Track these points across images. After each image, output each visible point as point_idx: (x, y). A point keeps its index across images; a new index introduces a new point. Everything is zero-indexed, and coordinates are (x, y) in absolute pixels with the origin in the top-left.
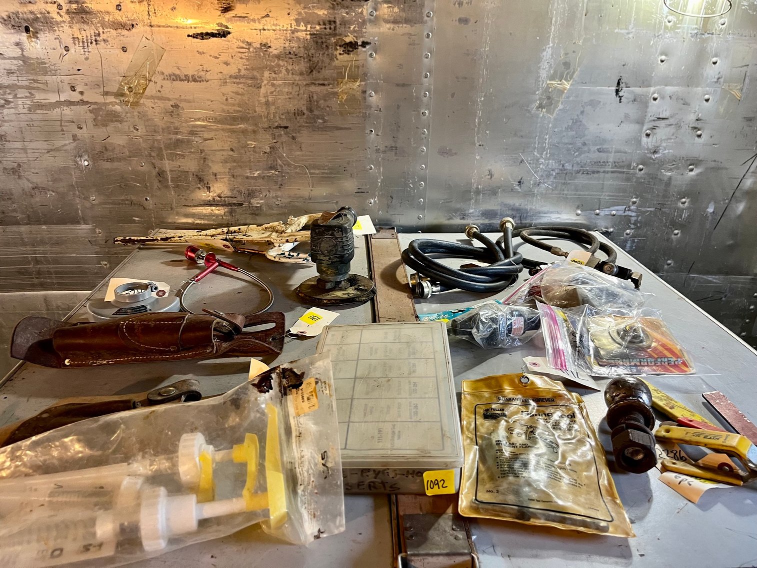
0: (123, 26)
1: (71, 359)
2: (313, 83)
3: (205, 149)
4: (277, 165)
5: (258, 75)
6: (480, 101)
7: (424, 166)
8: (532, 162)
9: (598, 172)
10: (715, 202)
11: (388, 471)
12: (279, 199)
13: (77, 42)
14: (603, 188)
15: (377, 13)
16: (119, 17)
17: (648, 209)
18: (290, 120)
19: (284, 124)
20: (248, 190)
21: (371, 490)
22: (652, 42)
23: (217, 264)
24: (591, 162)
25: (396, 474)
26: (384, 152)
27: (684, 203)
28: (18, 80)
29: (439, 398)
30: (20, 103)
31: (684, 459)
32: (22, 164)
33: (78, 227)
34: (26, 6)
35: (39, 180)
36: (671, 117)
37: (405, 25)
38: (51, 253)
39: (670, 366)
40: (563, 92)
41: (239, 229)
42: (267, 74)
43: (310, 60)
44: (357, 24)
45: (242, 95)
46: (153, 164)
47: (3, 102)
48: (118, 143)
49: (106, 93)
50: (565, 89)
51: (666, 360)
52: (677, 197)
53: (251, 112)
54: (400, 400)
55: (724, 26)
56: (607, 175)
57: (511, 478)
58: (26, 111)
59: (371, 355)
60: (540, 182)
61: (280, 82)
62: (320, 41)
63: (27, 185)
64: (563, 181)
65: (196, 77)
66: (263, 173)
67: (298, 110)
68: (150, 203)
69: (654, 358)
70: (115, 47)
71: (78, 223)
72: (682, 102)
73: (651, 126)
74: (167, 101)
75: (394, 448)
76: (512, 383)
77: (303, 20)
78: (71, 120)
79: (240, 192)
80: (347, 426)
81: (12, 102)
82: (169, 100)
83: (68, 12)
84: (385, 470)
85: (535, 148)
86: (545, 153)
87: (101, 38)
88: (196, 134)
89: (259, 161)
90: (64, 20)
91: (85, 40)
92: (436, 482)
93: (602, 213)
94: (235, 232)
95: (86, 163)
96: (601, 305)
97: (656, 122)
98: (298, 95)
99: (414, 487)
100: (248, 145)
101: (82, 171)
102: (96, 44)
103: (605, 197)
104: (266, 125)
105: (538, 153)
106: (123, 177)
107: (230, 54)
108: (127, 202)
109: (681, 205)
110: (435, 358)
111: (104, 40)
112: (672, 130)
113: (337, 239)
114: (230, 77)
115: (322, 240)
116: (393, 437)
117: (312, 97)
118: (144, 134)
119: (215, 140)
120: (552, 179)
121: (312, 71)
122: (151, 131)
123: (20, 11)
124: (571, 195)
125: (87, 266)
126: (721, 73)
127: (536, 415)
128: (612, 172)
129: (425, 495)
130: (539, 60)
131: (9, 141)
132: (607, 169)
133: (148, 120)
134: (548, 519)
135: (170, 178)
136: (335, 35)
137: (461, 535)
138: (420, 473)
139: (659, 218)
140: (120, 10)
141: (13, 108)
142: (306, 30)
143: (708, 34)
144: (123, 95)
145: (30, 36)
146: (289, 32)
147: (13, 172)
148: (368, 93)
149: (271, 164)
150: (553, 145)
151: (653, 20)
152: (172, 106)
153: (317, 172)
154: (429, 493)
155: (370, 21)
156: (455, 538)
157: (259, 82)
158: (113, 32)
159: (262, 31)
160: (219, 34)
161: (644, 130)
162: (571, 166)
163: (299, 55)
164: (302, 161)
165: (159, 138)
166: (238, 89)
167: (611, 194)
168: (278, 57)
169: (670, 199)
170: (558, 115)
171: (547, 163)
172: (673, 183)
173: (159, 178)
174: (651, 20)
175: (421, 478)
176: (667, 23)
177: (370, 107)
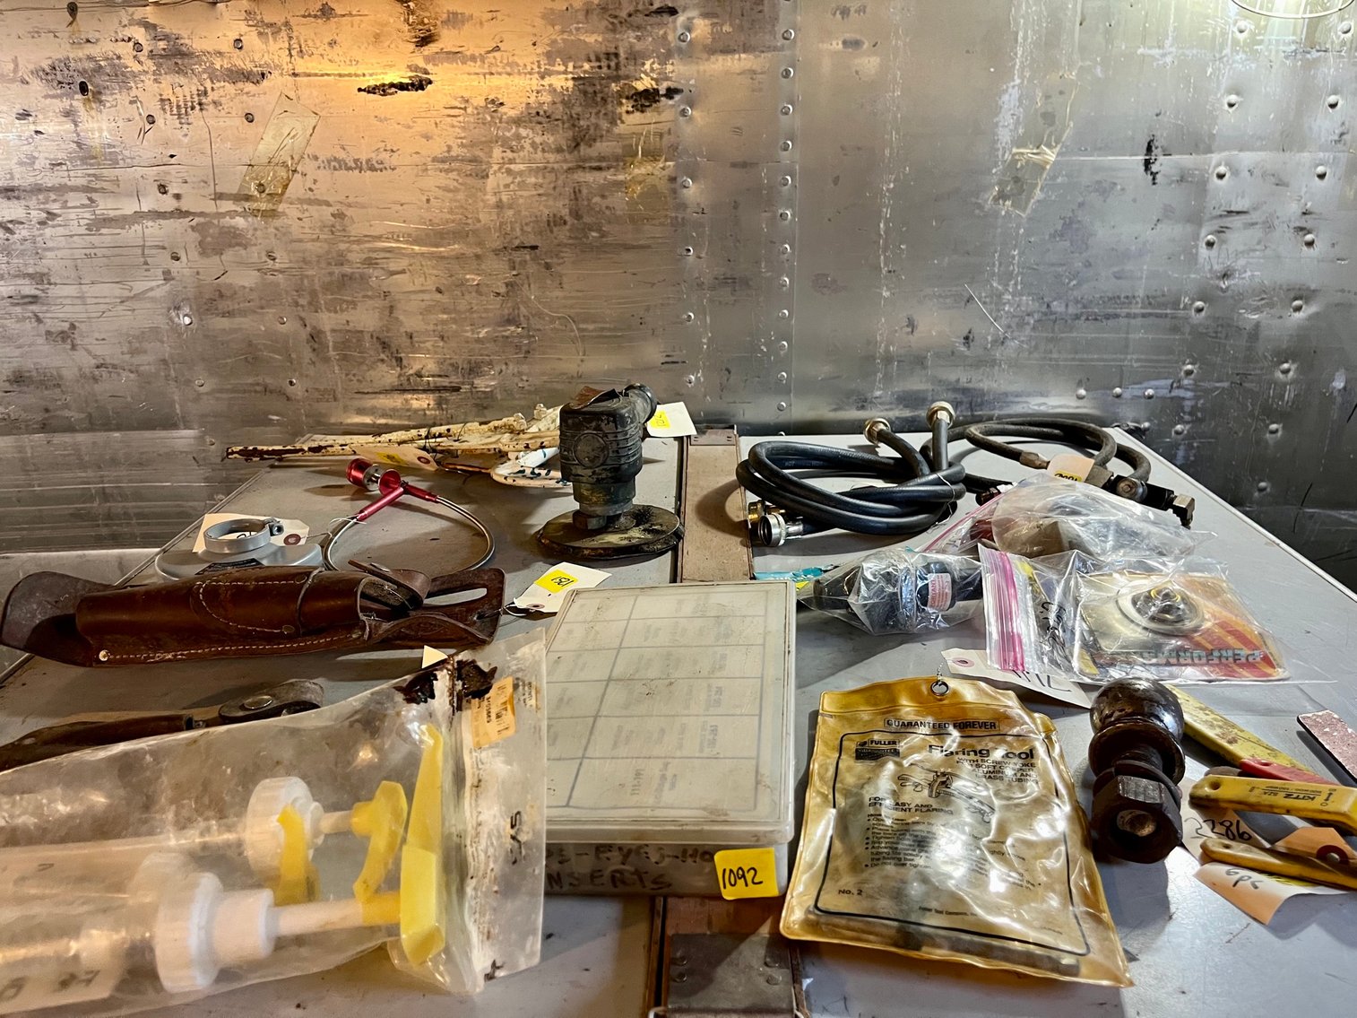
0: (246, 76)
1: (110, 651)
2: (580, 167)
3: (391, 290)
4: (519, 315)
5: (481, 154)
6: (888, 189)
7: (786, 311)
8: (988, 300)
9: (1116, 316)
10: (1347, 369)
11: (647, 849)
12: (525, 378)
13: (167, 107)
14: (1127, 346)
15: (693, 35)
16: (241, 61)
17: (1218, 385)
18: (540, 233)
19: (531, 241)
20: (469, 362)
21: (615, 886)
22: (1210, 71)
23: (402, 489)
24: (1101, 297)
25: (663, 857)
26: (713, 288)
27: (1286, 372)
28: (69, 176)
29: (760, 716)
30: (73, 216)
31: (1246, 836)
32: (77, 324)
33: (175, 433)
34: (82, 48)
35: (107, 352)
36: (1255, 209)
37: (743, 56)
38: (130, 481)
39: (1238, 665)
40: (1044, 169)
41: (448, 430)
42: (497, 152)
43: (574, 125)
44: (658, 57)
45: (456, 190)
46: (302, 319)
47: (45, 215)
48: (241, 283)
49: (219, 196)
50: (1047, 163)
51: (1230, 653)
52: (1272, 361)
53: (470, 221)
54: (685, 720)
55: (1349, 35)
56: (1133, 322)
57: (890, 868)
58: (83, 230)
59: (646, 639)
60: (1005, 338)
61: (522, 167)
62: (590, 90)
63: (88, 362)
64: (1051, 335)
65: (374, 162)
66: (495, 331)
67: (554, 215)
68: (298, 390)
69: (1205, 649)
70: (234, 114)
71: (174, 426)
72: (1273, 180)
73: (1216, 228)
74: (324, 207)
75: (662, 804)
76: (915, 694)
77: (560, 53)
78: (161, 244)
79: (455, 367)
80: (577, 766)
81: (60, 216)
82: (328, 204)
83: (152, 55)
84: (640, 847)
85: (993, 274)
86: (1013, 282)
87: (210, 99)
88: (377, 264)
89: (486, 311)
90: (146, 69)
91: (181, 103)
92: (740, 872)
93: (1127, 395)
94: (440, 436)
95: (187, 320)
96: (1104, 552)
97: (1225, 219)
98: (554, 188)
99: (699, 883)
100: (468, 280)
101: (180, 335)
102: (201, 109)
103: (1133, 361)
104: (498, 244)
105: (999, 284)
106: (250, 344)
107: (432, 120)
108: (258, 388)
109: (1281, 376)
110: (764, 645)
111: (215, 103)
112: (1257, 233)
113: (606, 435)
114: (435, 160)
115: (579, 440)
116: (661, 786)
117: (580, 191)
118: (287, 266)
119: (408, 274)
120: (1027, 333)
121: (578, 145)
122: (297, 262)
123: (71, 56)
124: (1066, 360)
125: (190, 504)
126: (1347, 123)
127: (957, 753)
128: (1144, 316)
129: (720, 898)
130: (997, 110)
131: (56, 284)
132: (1133, 311)
133: (293, 241)
134: (956, 947)
135: (331, 344)
136: (617, 79)
137: (781, 975)
138: (707, 854)
139: (1238, 401)
140: (241, 48)
141: (60, 226)
142: (565, 72)
143: (1318, 51)
144: (248, 198)
145: (89, 100)
146: (536, 76)
147: (63, 338)
148: (679, 180)
149: (509, 315)
150: (1029, 268)
151: (1210, 30)
152: (333, 215)
153: (591, 327)
154: (729, 894)
155: (680, 50)
156: (768, 981)
157: (484, 167)
158: (230, 88)
159: (487, 76)
160: (413, 85)
161: (1203, 234)
162: (1063, 305)
163: (554, 117)
164: (565, 307)
165: (310, 273)
166: (448, 182)
167: (1143, 357)
168: (517, 121)
169: (1260, 365)
170: (1034, 211)
171: (1017, 301)
172: (1264, 333)
173: (312, 343)
174: (1206, 29)
175: (710, 864)
176: (1238, 33)
177: (683, 206)
